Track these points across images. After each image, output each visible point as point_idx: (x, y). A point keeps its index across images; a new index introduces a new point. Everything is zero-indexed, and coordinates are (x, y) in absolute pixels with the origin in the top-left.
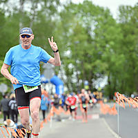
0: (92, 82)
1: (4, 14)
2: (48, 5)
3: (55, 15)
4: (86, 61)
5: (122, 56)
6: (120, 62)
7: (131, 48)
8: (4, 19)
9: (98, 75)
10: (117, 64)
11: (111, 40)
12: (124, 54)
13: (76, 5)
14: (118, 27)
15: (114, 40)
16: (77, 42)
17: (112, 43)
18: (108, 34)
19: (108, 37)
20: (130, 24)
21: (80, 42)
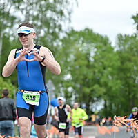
0: (89, 106)
1: (8, 39)
2: (51, 31)
3: (57, 40)
4: (84, 85)
5: (119, 81)
6: (117, 87)
7: (128, 75)
8: (9, 42)
9: (95, 99)
10: (114, 89)
11: (109, 66)
12: (121, 80)
13: (77, 32)
14: (115, 54)
15: (112, 67)
16: (77, 67)
17: (110, 69)
18: (106, 60)
19: (106, 63)
20: (128, 52)
21: (80, 67)
